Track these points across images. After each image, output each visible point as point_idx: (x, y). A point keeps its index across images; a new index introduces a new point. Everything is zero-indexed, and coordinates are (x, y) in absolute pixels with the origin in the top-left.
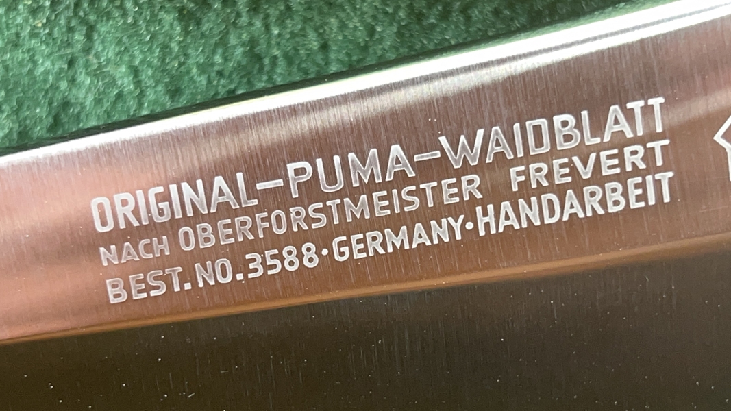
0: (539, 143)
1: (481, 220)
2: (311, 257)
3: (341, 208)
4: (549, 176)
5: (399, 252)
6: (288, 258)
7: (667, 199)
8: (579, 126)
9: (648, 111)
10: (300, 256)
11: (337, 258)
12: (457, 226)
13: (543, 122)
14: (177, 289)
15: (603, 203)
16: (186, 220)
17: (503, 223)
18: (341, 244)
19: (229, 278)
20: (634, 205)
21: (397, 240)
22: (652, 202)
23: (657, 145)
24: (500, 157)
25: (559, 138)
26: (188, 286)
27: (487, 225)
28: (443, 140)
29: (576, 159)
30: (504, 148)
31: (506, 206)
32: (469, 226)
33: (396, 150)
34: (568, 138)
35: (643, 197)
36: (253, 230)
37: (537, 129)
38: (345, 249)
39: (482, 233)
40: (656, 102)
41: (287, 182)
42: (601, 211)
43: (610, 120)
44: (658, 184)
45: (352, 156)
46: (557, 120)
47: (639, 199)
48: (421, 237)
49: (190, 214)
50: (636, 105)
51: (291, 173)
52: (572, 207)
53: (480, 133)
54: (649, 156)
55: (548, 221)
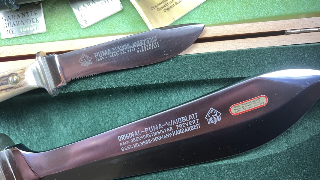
0: (180, 121)
1: (173, 133)
2: (150, 141)
3: (153, 134)
4: (182, 126)
5: (162, 139)
6: (146, 142)
7: (200, 128)
8: (185, 118)
9: (195, 115)
10: (148, 141)
11: (153, 141)
12: (170, 135)
13: (180, 118)
14: (131, 148)
15: (190, 129)
16: (131, 138)
17: (176, 133)
18: (154, 139)
19: (138, 146)
20: (195, 129)
21: (162, 138)
22: (197, 128)
23: (197, 120)
24: (175, 124)
25: (183, 120)
26: (133, 147)
27: (174, 134)
28: (166, 122)
29: (185, 123)
30: (175, 123)
31: (176, 131)
32: (172, 134)
33: (160, 125)
34: (184, 120)
35: (196, 128)
36: (141, 138)
37: (179, 119)
38: (154, 140)
39: (174, 135)
40: (196, 114)
41: (145, 131)
42: (190, 130)
43: (190, 117)
44: (198, 125)
45: (154, 126)
46: (182, 118)
47: (195, 128)
48: (165, 137)
49: (132, 137)
50: (193, 115)
51: (145, 130)
52: (186, 130)
53: (171, 121)
54: (196, 122)
55: (183, 132)
